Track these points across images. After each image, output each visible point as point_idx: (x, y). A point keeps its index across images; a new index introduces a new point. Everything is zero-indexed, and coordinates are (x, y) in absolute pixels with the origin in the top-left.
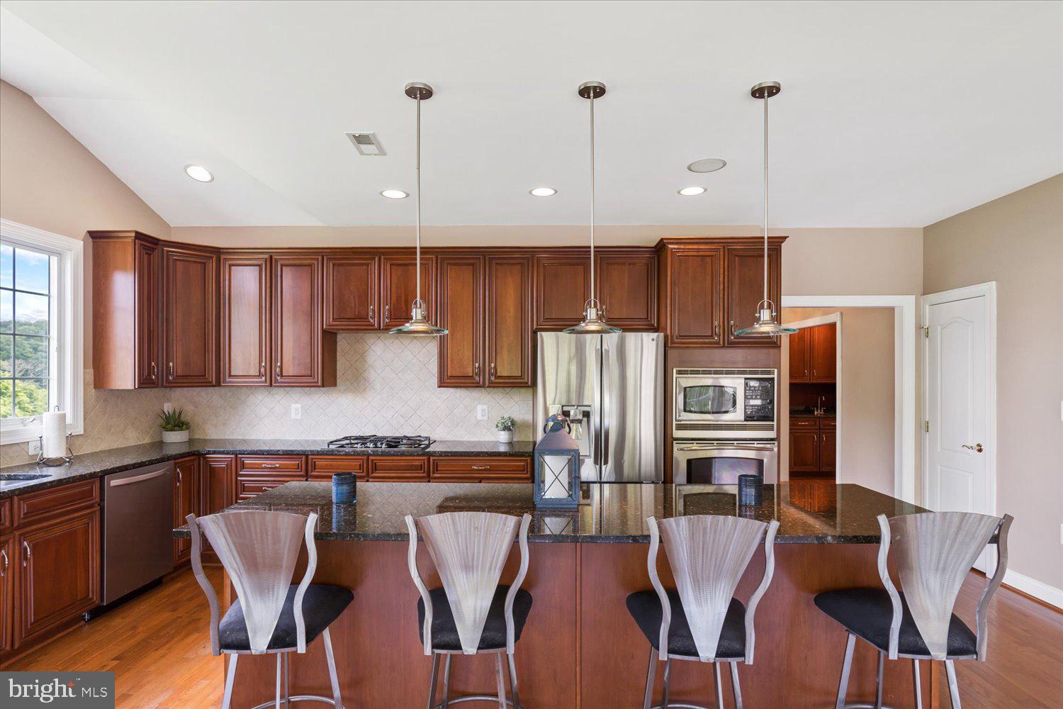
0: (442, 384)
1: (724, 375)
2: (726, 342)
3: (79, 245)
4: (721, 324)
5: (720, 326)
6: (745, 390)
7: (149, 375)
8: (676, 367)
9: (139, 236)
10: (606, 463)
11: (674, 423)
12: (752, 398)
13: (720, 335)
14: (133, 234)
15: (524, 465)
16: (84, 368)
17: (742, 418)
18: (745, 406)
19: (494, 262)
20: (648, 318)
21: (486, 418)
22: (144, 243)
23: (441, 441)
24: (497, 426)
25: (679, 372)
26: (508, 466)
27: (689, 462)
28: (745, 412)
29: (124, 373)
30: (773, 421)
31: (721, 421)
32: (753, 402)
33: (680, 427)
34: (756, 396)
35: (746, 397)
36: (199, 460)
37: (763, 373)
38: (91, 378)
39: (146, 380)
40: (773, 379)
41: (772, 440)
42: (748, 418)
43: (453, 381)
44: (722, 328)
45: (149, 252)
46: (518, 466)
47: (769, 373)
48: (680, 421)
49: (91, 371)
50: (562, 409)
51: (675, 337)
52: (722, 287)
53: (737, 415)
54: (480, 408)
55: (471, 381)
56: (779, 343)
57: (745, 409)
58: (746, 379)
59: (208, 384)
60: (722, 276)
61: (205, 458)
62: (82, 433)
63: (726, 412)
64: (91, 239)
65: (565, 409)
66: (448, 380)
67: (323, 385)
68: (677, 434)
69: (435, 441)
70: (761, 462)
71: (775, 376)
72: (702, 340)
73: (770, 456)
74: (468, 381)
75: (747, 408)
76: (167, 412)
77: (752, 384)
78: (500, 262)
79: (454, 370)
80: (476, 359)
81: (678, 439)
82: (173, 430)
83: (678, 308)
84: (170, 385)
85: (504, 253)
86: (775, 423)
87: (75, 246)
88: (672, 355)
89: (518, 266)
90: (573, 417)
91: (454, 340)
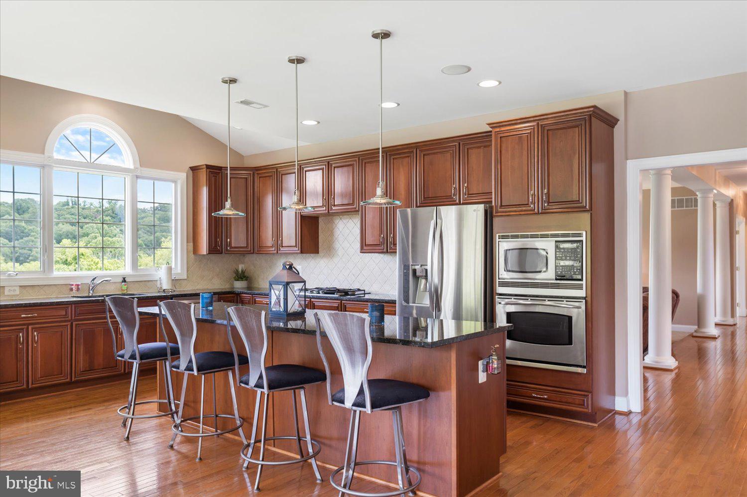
0: (363, 251)
1: (540, 239)
2: (540, 209)
4: (536, 193)
6: (556, 252)
7: (216, 246)
8: (498, 233)
9: (209, 167)
11: (497, 280)
12: (562, 260)
13: (535, 203)
14: (205, 166)
16: (187, 243)
17: (554, 277)
18: (556, 266)
19: (392, 157)
22: (211, 170)
25: (501, 237)
27: (509, 315)
28: (556, 272)
29: (204, 249)
31: (536, 279)
32: (562, 263)
33: (504, 284)
34: (566, 257)
35: (556, 258)
36: (237, 297)
37: (574, 235)
38: (191, 248)
39: (215, 248)
40: (582, 241)
41: (580, 298)
42: (560, 277)
43: (368, 248)
44: (536, 196)
45: (215, 175)
48: (502, 279)
49: (192, 244)
50: (412, 268)
51: (498, 207)
53: (549, 275)
55: (379, 248)
57: (556, 269)
58: (557, 242)
59: (251, 253)
61: (240, 296)
62: (186, 278)
63: (540, 272)
64: (191, 171)
65: (414, 267)
66: (365, 247)
67: (302, 252)
68: (500, 290)
69: (370, 293)
70: (570, 318)
71: (584, 238)
72: (521, 209)
73: (578, 313)
74: (377, 248)
75: (558, 268)
76: (240, 270)
77: (563, 246)
78: (395, 157)
79: (369, 241)
80: (381, 232)
81: (500, 295)
82: (238, 280)
83: (500, 182)
84: (228, 252)
85: (398, 150)
86: (584, 282)
87: (182, 177)
88: (497, 222)
89: (407, 159)
90: (418, 274)
91: (369, 218)
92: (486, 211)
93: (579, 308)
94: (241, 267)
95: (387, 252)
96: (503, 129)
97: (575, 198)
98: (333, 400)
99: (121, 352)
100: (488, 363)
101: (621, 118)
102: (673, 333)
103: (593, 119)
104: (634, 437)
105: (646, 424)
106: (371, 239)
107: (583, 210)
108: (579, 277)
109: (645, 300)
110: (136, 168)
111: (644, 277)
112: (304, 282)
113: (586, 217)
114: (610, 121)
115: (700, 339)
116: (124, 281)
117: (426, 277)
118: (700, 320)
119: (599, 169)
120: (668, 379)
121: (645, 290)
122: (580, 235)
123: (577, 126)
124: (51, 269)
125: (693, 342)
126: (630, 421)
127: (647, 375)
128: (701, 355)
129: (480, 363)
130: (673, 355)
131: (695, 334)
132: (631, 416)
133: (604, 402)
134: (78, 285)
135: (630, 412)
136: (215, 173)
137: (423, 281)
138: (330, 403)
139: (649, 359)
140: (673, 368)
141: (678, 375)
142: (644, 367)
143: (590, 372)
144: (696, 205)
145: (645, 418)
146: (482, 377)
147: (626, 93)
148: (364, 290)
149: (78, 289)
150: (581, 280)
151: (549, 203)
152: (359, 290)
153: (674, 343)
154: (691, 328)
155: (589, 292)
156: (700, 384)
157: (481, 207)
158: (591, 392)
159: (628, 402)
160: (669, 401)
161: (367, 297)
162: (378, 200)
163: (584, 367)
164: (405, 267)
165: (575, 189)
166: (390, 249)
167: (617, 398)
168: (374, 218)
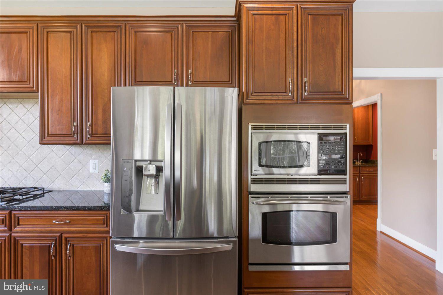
0: (43, 141)
1: (298, 131)
2: (299, 98)
4: (295, 81)
5: (294, 83)
6: (319, 145)
8: (251, 123)
10: (179, 218)
11: (250, 177)
12: (324, 153)
13: (293, 92)
15: (103, 220)
17: (315, 171)
18: (318, 160)
20: (229, 81)
21: (97, 171)
23: (59, 191)
24: (102, 179)
25: (254, 128)
26: (88, 220)
27: (265, 216)
28: (318, 166)
30: (345, 175)
31: (295, 175)
32: (325, 157)
33: (258, 181)
34: (329, 150)
37: (335, 128)
40: (346, 134)
41: (344, 193)
42: (323, 172)
43: (53, 138)
44: (296, 84)
46: (98, 220)
47: (341, 128)
48: (256, 175)
50: (135, 164)
51: (250, 94)
52: (295, 44)
53: (311, 169)
54: (91, 162)
55: (70, 138)
56: (350, 99)
57: (318, 163)
58: (319, 134)
60: (295, 33)
63: (302, 166)
65: (138, 164)
66: (47, 138)
68: (253, 188)
69: (51, 191)
70: (334, 215)
71: (348, 131)
72: (277, 97)
73: (342, 209)
74: (66, 138)
75: (320, 162)
78: (95, 30)
79: (54, 129)
80: (72, 119)
81: (253, 193)
86: (347, 177)
89: (112, 34)
91: (55, 102)
93: (344, 203)
95: (82, 143)
106: (58, 127)
107: (345, 102)
108: (342, 171)
148: (43, 189)
151: (309, 92)
163: (347, 264)
165: (338, 79)
166: (86, 140)
168: (61, 101)
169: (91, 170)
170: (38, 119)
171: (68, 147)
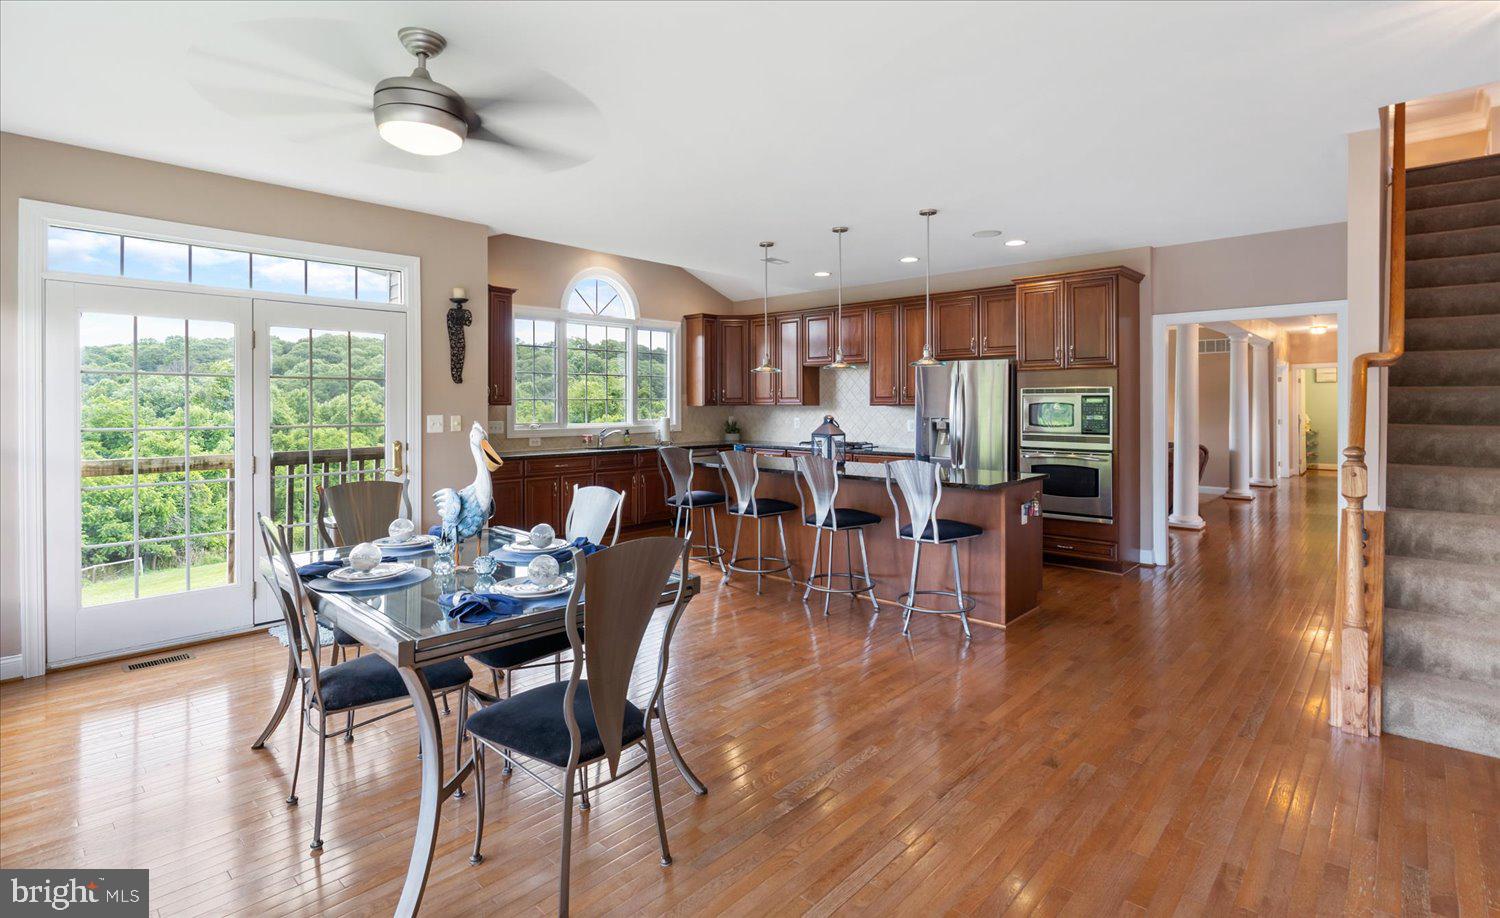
0: (872, 403)
1: (1066, 394)
2: (1066, 365)
3: (678, 324)
4: (1062, 349)
5: (1060, 351)
6: (1082, 407)
7: (712, 398)
8: (1023, 387)
9: (705, 316)
11: (1022, 435)
12: (1088, 414)
13: (1060, 359)
14: (701, 315)
16: (682, 394)
17: (1080, 431)
19: (906, 308)
22: (708, 319)
25: (1026, 391)
28: (1082, 426)
29: (699, 399)
31: (1061, 433)
32: (1089, 417)
33: (1027, 438)
34: (1092, 412)
35: (1082, 413)
37: (1100, 391)
38: (685, 399)
39: (710, 400)
40: (1108, 397)
42: (1086, 431)
43: (879, 400)
44: (1062, 351)
45: (710, 324)
47: (1105, 391)
48: (1027, 434)
49: (685, 396)
50: (931, 421)
51: (1022, 362)
53: (1075, 429)
54: (909, 422)
55: (891, 400)
56: (1115, 363)
57: (1082, 424)
58: (1083, 397)
59: (745, 404)
60: (1061, 307)
62: (681, 430)
63: (1065, 426)
64: (686, 321)
65: (934, 421)
66: (875, 400)
67: (804, 404)
68: (1024, 443)
69: (877, 447)
70: (1097, 471)
71: (1111, 394)
72: (1046, 364)
73: (1104, 465)
74: (888, 401)
75: (1084, 422)
76: (730, 422)
77: (1089, 400)
79: (880, 392)
80: (894, 384)
81: (1024, 448)
82: (730, 433)
83: (1025, 337)
84: (723, 404)
85: (912, 301)
86: (1111, 436)
87: (677, 325)
88: (1021, 377)
90: (938, 427)
91: (880, 370)
92: (1010, 366)
93: (1105, 461)
94: (731, 420)
95: (899, 404)
96: (1027, 285)
97: (1102, 354)
98: (901, 534)
99: (671, 499)
100: (1030, 507)
101: (1147, 273)
102: (1201, 495)
103: (1121, 279)
104: (1159, 585)
105: (1171, 576)
106: (883, 391)
107: (1110, 366)
108: (1105, 431)
109: (1171, 456)
110: (637, 319)
111: (1170, 431)
112: (844, 434)
113: (1113, 373)
114: (1136, 278)
115: (1233, 501)
116: (627, 433)
117: (947, 430)
118: (1232, 480)
119: (1125, 323)
120: (1195, 539)
121: (1171, 445)
122: (1107, 391)
123: (1104, 285)
124: (565, 421)
125: (1224, 505)
126: (1155, 574)
127: (1172, 535)
128: (1234, 517)
129: (1023, 506)
130: (1200, 515)
131: (1226, 496)
132: (1157, 569)
133: (1129, 556)
134: (590, 437)
135: (1155, 566)
136: (710, 320)
137: (943, 435)
138: (898, 536)
139: (1174, 519)
140: (1200, 527)
141: (1204, 535)
142: (1170, 528)
143: (1117, 522)
144: (1229, 349)
145: (1171, 570)
146: (1024, 520)
147: (1152, 248)
148: (872, 444)
149: (590, 441)
150: (1108, 434)
151: (1075, 358)
152: (867, 443)
153: (1201, 506)
154: (1222, 490)
155: (1116, 447)
156: (1232, 549)
157: (1005, 362)
158: (1118, 543)
159: (1153, 555)
160: (1195, 556)
161: (874, 450)
162: (924, 362)
163: (1110, 518)
164: (922, 420)
165: (1102, 345)
166: (903, 402)
167: (1142, 551)
168: (885, 370)
169: (909, 430)
170: (869, 382)
171: (890, 408)
